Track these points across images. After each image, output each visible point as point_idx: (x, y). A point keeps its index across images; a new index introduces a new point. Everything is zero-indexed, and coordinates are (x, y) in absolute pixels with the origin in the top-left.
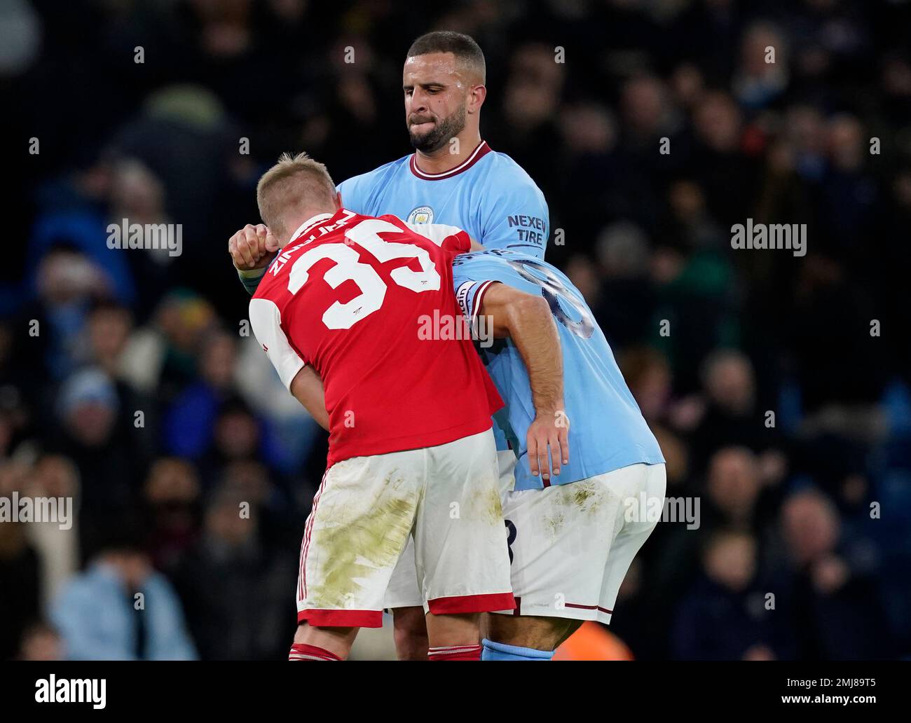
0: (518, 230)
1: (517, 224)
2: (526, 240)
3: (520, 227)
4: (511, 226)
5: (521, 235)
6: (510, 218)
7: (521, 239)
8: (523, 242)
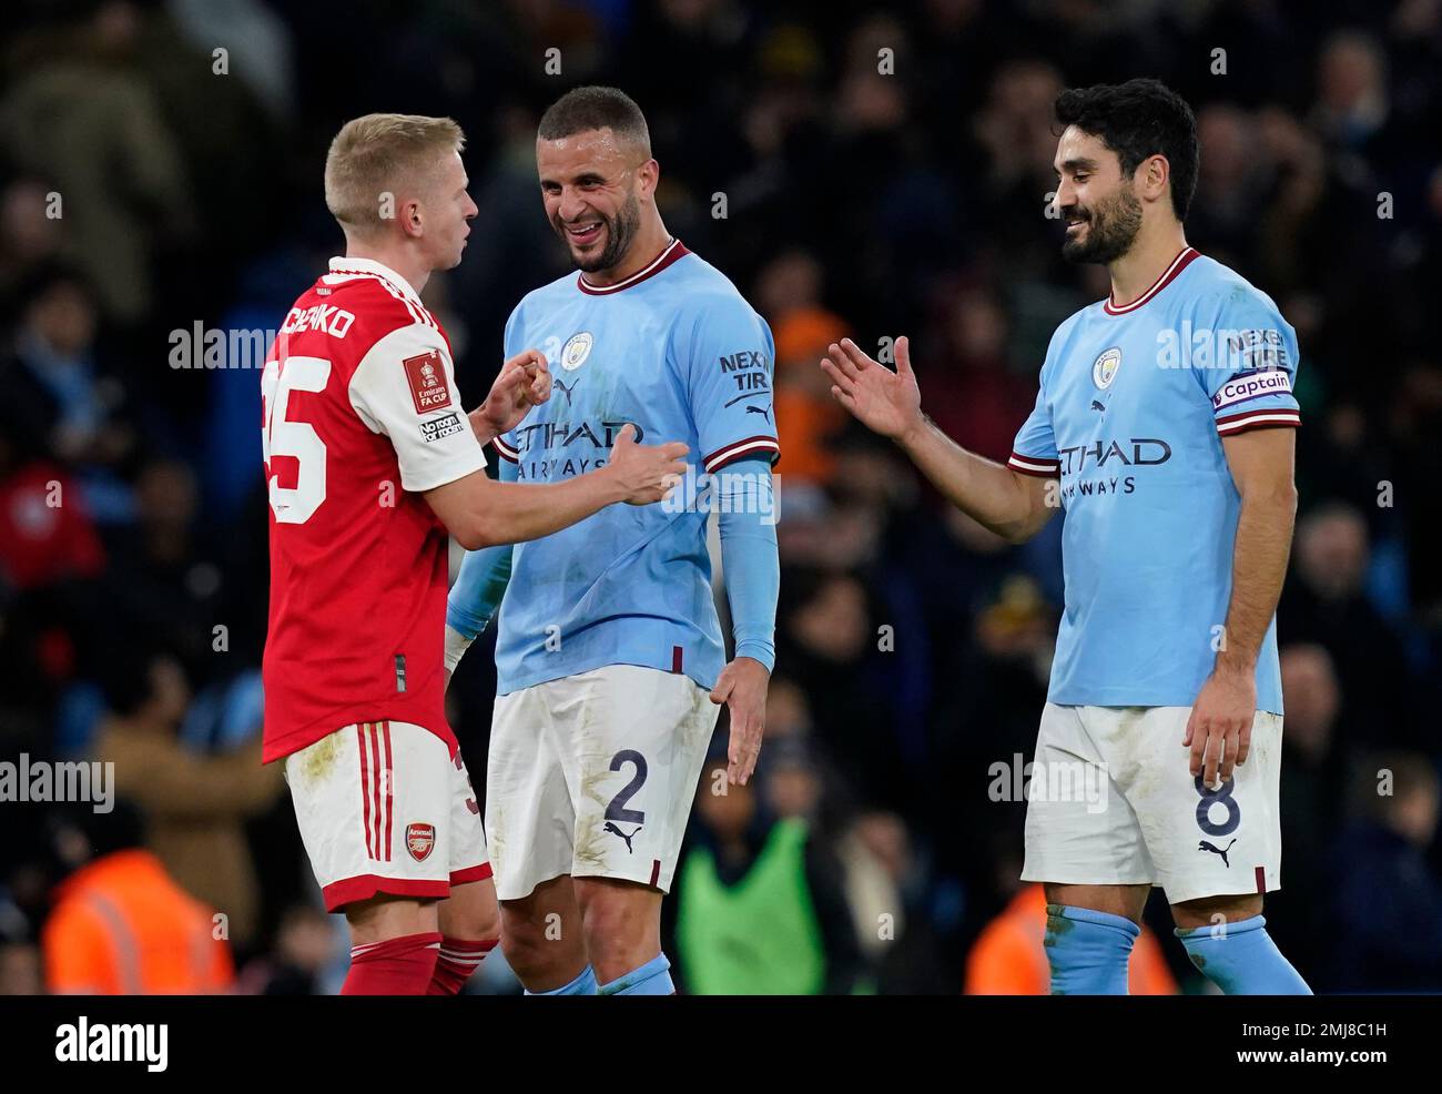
0: (735, 377)
1: (733, 369)
2: (749, 387)
3: (739, 372)
4: (725, 371)
5: (740, 382)
6: (723, 360)
7: (741, 388)
8: (746, 391)
